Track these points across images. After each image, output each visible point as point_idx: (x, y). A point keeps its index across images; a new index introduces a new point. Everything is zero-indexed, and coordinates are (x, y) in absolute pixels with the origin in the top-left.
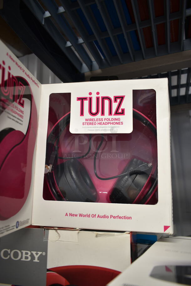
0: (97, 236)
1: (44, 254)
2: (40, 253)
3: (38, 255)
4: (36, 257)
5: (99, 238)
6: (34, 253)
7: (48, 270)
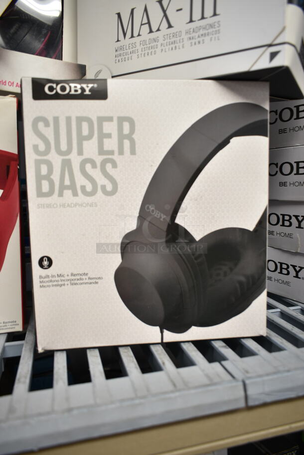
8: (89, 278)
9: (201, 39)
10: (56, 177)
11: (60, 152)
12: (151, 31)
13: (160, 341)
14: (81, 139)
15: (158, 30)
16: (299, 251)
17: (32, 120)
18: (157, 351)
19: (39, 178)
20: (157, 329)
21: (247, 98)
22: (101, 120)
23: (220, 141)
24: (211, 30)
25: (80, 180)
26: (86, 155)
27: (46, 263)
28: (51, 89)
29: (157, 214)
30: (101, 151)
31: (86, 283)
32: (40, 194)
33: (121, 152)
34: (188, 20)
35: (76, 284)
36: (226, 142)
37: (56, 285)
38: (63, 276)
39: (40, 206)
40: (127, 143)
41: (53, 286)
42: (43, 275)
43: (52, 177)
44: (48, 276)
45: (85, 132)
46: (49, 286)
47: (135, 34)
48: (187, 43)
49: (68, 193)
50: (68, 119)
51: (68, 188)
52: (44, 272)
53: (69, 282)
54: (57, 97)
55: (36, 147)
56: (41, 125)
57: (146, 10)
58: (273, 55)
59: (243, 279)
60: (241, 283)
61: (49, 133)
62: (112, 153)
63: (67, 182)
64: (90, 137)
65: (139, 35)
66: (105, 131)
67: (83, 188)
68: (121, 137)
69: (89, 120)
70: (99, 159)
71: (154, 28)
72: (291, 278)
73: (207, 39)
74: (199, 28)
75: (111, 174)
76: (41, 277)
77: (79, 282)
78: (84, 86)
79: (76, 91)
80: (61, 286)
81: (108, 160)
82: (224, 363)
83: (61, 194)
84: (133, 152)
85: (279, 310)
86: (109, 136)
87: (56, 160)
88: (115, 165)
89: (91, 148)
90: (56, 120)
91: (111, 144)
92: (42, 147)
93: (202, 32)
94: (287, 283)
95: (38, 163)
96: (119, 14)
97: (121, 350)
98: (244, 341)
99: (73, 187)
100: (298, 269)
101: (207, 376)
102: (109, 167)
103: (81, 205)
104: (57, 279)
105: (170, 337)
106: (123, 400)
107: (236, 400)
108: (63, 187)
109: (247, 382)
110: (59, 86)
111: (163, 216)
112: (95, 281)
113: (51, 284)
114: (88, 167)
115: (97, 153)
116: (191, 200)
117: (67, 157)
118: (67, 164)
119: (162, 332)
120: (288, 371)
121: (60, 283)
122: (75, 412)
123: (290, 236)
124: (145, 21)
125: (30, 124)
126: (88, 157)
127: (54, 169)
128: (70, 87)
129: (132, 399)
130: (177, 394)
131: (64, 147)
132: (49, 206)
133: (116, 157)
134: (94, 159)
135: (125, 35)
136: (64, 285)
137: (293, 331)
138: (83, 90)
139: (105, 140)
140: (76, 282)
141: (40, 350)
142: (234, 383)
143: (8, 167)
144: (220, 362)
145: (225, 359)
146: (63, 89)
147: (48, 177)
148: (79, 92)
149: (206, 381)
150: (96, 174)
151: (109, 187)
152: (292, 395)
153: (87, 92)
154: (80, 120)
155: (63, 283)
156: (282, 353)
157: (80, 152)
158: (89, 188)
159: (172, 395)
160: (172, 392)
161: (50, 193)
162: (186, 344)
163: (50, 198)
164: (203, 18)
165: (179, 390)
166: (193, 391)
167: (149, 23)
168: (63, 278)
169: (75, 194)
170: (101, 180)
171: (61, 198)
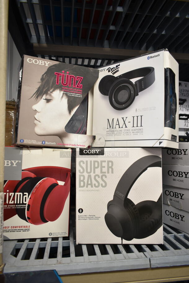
0: (53, 151)
1: (20, 161)
2: (17, 161)
3: (16, 162)
4: (15, 164)
5: (54, 152)
6: (13, 161)
7: (23, 170)
8: (96, 217)
9: (137, 133)
10: (86, 181)
11: (87, 172)
12: (119, 127)
13: (121, 243)
14: (95, 168)
15: (122, 127)
16: (182, 209)
17: (79, 161)
18: (120, 247)
19: (80, 181)
20: (120, 238)
21: (153, 154)
22: (102, 162)
23: (144, 169)
24: (140, 131)
25: (94, 182)
26: (96, 173)
27: (81, 211)
28: (86, 152)
29: (120, 194)
30: (101, 172)
31: (94, 219)
32: (80, 186)
33: (108, 172)
34: (132, 126)
35: (91, 219)
36: (146, 169)
37: (84, 219)
38: (86, 216)
39: (80, 191)
40: (110, 169)
41: (83, 219)
42: (80, 215)
43: (84, 181)
44: (81, 216)
45: (96, 166)
46: (81, 219)
47: (114, 127)
48: (132, 134)
49: (89, 186)
50: (91, 162)
51: (89, 184)
52: (80, 214)
53: (88, 218)
54: (88, 154)
55: (80, 171)
56: (82, 163)
57: (118, 120)
58: (160, 143)
59: (153, 220)
60: (152, 222)
61: (84, 166)
62: (105, 173)
63: (89, 183)
64: (98, 167)
65: (115, 128)
66: (103, 165)
67: (95, 184)
68: (108, 167)
69: (98, 162)
70: (100, 175)
71: (121, 127)
72: (179, 220)
73: (139, 134)
74: (136, 129)
75: (105, 180)
76: (79, 216)
77: (92, 218)
78: (97, 150)
79: (94, 152)
80: (85, 219)
81: (104, 175)
82: (144, 253)
83: (87, 187)
84: (112, 172)
85: (173, 235)
86: (104, 167)
87: (86, 175)
88: (106, 177)
89: (98, 171)
90: (87, 162)
91: (105, 170)
92: (82, 171)
93: (137, 131)
94: (178, 223)
95: (80, 176)
96: (108, 120)
97: (106, 246)
98: (154, 246)
99: (91, 184)
100: (182, 217)
101: (137, 256)
102: (104, 177)
103: (94, 191)
104: (84, 217)
105: (125, 242)
106: (107, 261)
107: (147, 265)
108: (88, 184)
109: (151, 259)
110: (88, 151)
111: (123, 195)
112: (98, 218)
113: (82, 219)
114: (97, 177)
115: (100, 173)
116: (133, 190)
117: (90, 174)
118: (90, 176)
119: (122, 240)
120: (167, 256)
121: (85, 218)
122: (92, 263)
123: (178, 202)
124: (117, 123)
125: (78, 163)
126: (97, 174)
127: (85, 178)
128: (92, 151)
129: (111, 260)
130: (126, 260)
131: (89, 171)
132: (83, 191)
133: (106, 174)
134: (99, 175)
135: (110, 127)
136: (87, 219)
137: (176, 244)
138: (96, 152)
139: (103, 168)
140: (91, 218)
141: (77, 244)
142: (146, 259)
143: (67, 174)
144: (143, 252)
145: (145, 251)
146: (90, 152)
147: (83, 181)
148: (95, 152)
149: (137, 257)
150: (99, 180)
151: (104, 185)
152: (168, 265)
153: (97, 153)
154: (95, 162)
155: (86, 218)
156: (168, 251)
157: (94, 172)
158: (97, 185)
159: (124, 260)
160: (124, 259)
161: (84, 186)
162: (132, 245)
163: (83, 188)
164: (137, 126)
165: (127, 259)
166: (131, 260)
167: (119, 124)
168: (86, 217)
169: (92, 187)
170: (101, 182)
171: (87, 188)
